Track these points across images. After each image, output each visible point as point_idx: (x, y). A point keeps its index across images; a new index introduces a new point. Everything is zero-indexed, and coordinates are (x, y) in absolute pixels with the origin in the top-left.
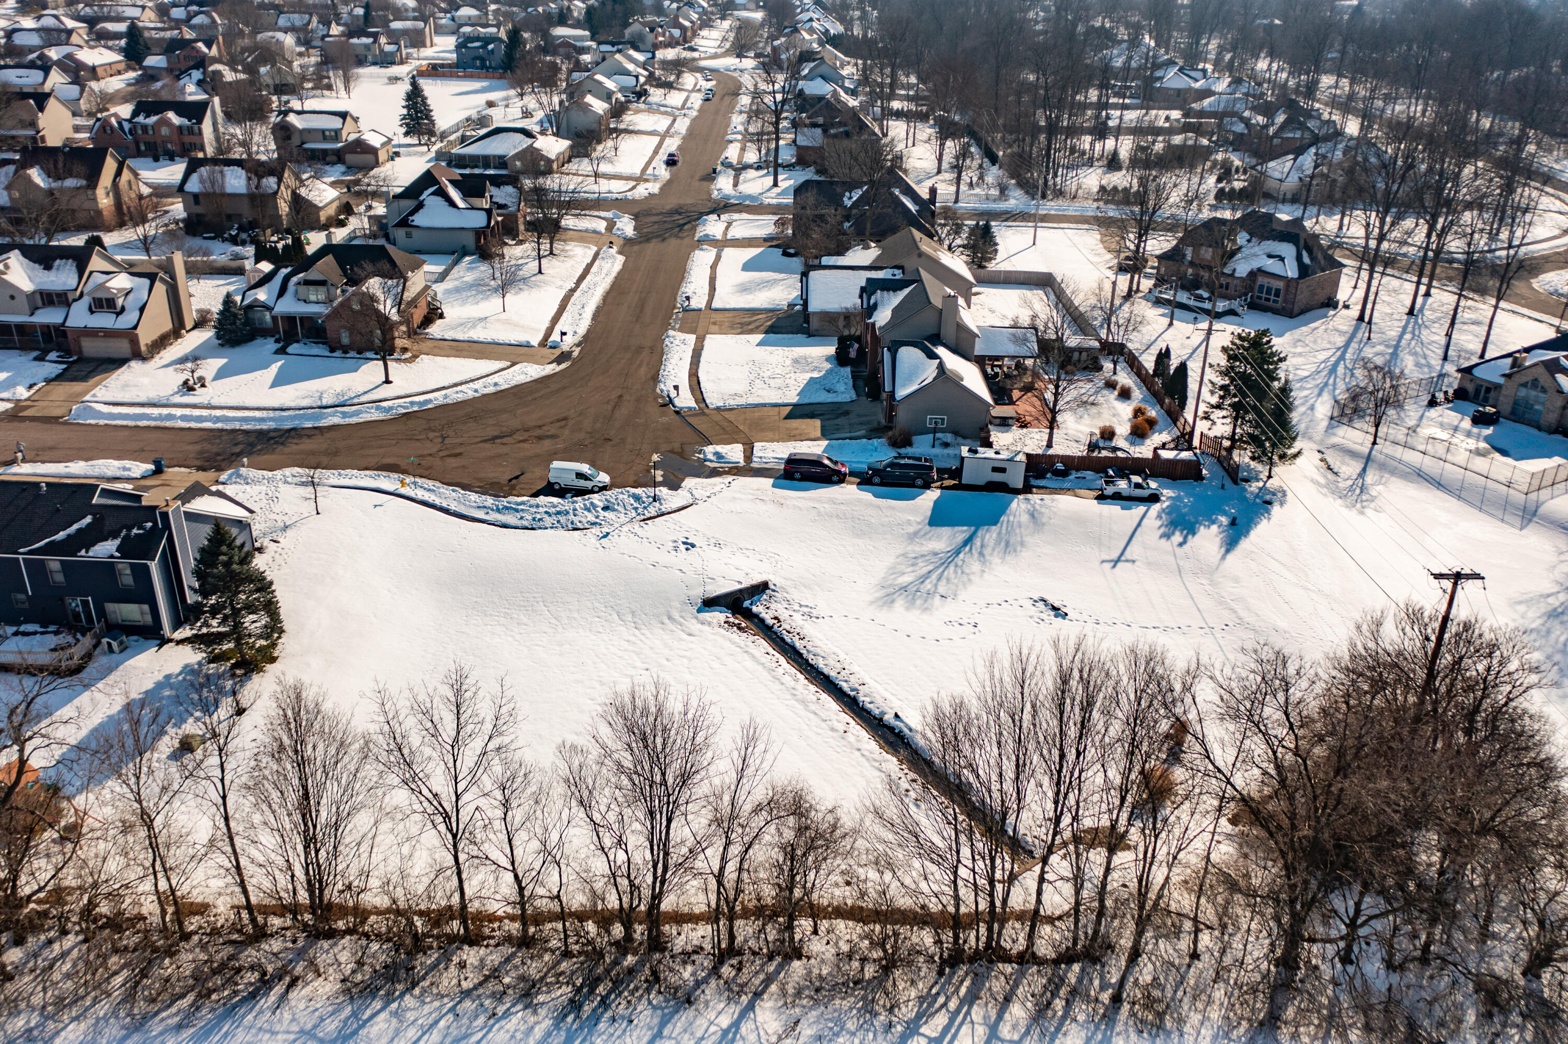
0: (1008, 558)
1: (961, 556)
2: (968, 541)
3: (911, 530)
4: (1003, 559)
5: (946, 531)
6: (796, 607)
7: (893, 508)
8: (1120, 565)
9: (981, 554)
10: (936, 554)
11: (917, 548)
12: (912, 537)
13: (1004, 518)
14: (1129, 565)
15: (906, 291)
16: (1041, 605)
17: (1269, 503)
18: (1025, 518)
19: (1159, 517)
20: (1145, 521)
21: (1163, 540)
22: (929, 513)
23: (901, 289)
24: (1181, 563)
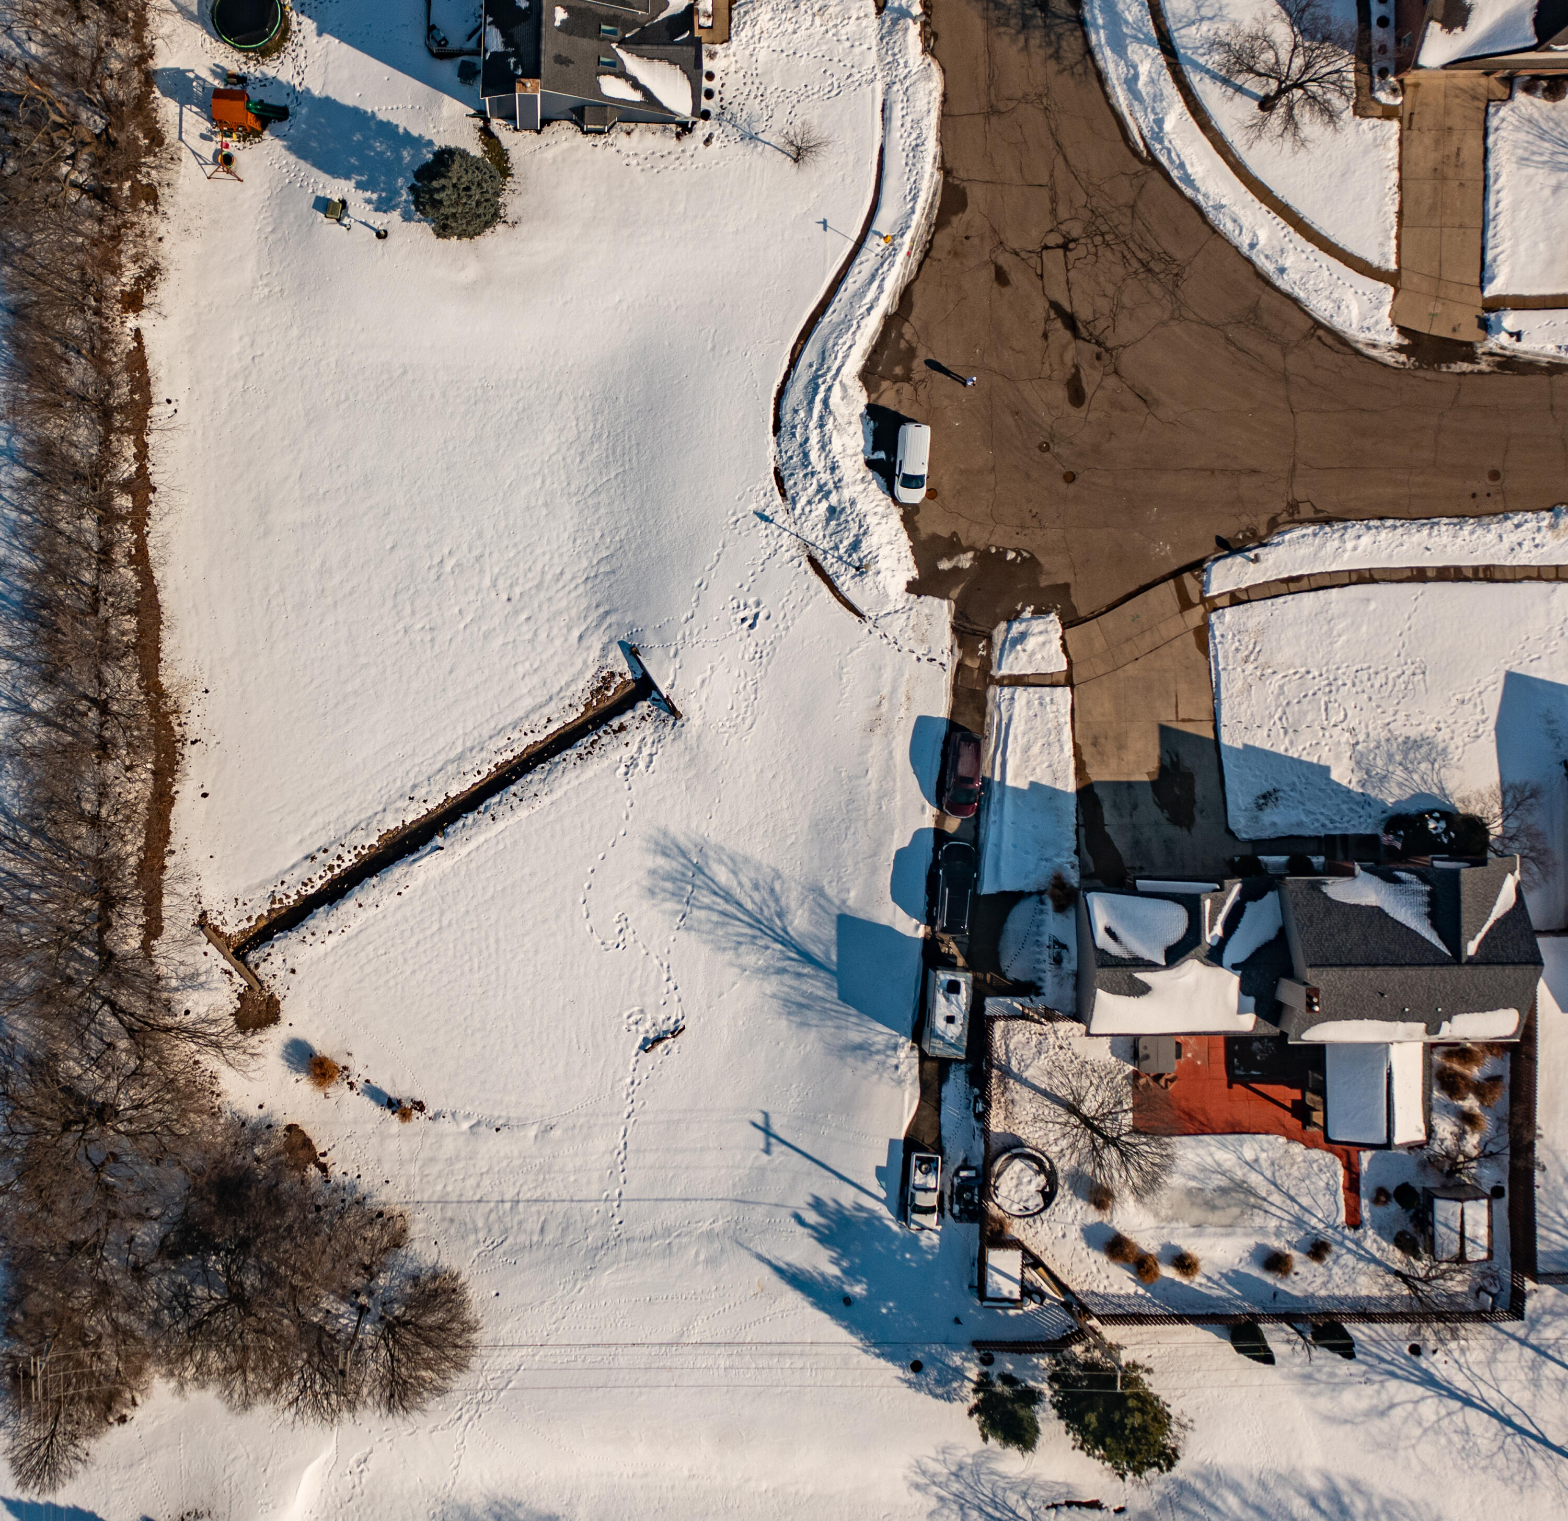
0: (776, 1004)
1: (779, 946)
2: (807, 957)
3: (831, 891)
4: (774, 996)
5: (830, 932)
6: (646, 751)
7: (874, 871)
8: (760, 1135)
9: (782, 971)
10: (780, 915)
11: (794, 895)
12: (817, 891)
13: (853, 1011)
14: (762, 1145)
15: (1432, 937)
16: (670, 1025)
17: (917, 1367)
18: (855, 1037)
19: (860, 1208)
20: (853, 1190)
21: (810, 1200)
22: (861, 915)
23: (1435, 926)
24: (761, 1210)
